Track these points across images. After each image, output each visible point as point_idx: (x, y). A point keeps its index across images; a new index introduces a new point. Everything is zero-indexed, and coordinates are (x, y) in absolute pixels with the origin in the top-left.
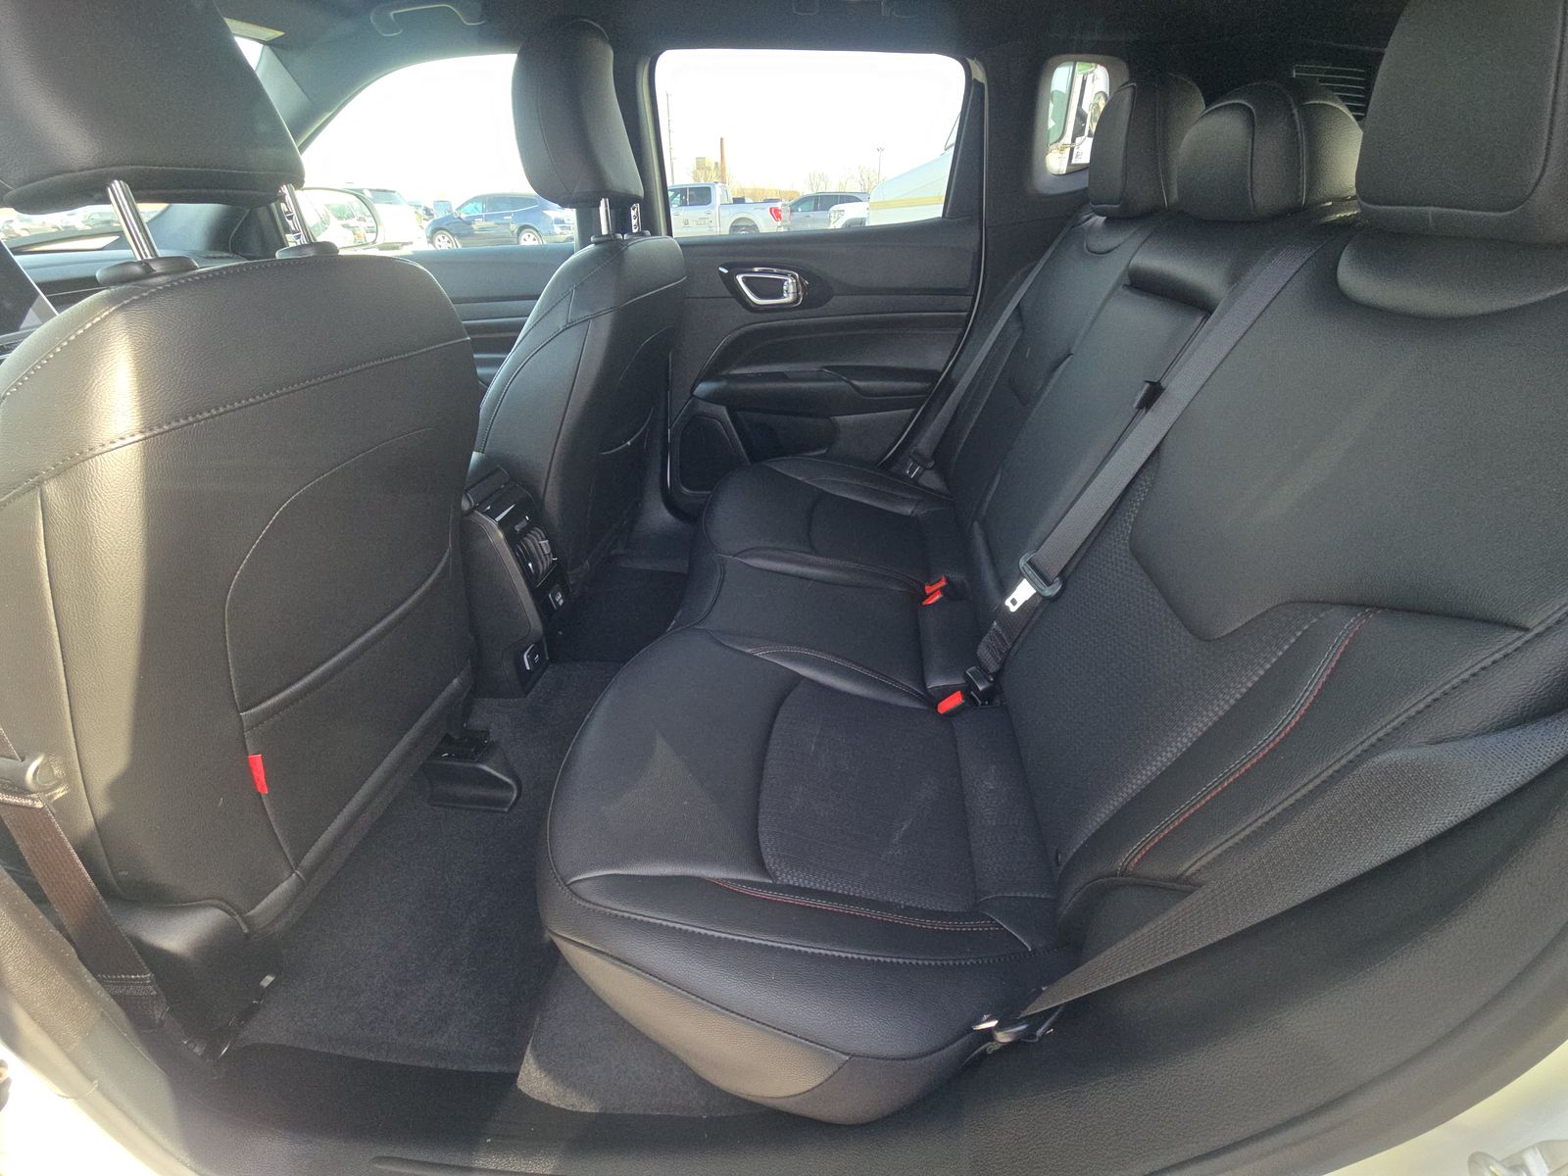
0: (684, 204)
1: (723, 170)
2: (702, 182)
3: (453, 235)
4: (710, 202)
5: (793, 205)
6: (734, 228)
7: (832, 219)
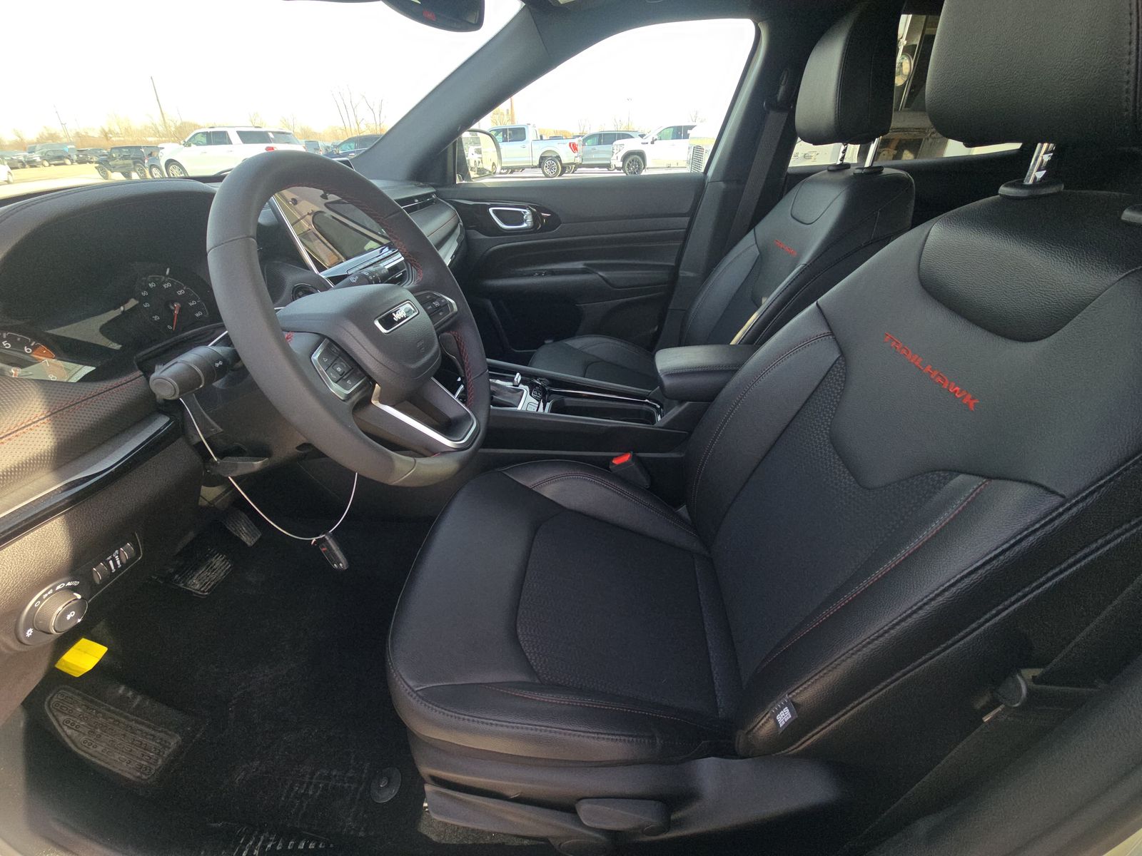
0: (505, 140)
1: (513, 115)
2: (499, 125)
4: (525, 139)
5: (585, 140)
6: (542, 159)
7: (615, 151)
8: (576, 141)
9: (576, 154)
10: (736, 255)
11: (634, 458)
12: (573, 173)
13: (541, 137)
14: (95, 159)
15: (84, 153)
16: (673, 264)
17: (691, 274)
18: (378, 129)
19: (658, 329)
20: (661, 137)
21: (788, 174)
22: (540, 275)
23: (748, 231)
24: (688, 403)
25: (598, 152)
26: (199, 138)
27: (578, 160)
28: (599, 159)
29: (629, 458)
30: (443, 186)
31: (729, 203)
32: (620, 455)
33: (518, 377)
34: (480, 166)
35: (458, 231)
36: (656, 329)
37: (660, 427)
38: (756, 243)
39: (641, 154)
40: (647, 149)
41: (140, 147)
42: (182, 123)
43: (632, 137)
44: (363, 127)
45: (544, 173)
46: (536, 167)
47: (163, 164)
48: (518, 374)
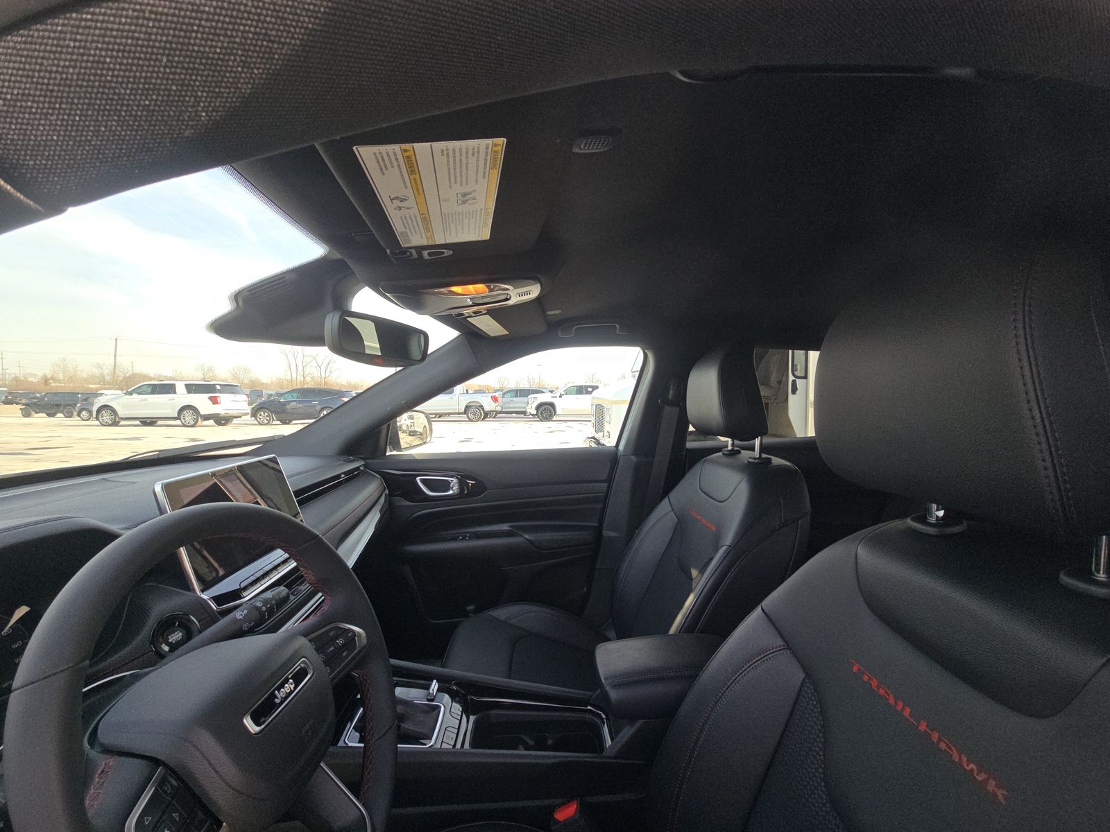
3: (272, 412)
5: (504, 394)
6: (467, 407)
7: (530, 402)
8: (497, 394)
9: (497, 404)
10: (655, 520)
11: (585, 809)
12: (494, 417)
13: (467, 391)
14: (24, 401)
15: (15, 395)
16: (597, 525)
17: (613, 534)
18: (323, 381)
19: (587, 589)
20: (568, 392)
21: (687, 449)
22: (464, 539)
23: (662, 498)
24: (641, 722)
25: (515, 403)
26: (144, 389)
27: (499, 409)
28: (516, 408)
29: (576, 810)
30: (373, 458)
31: (641, 474)
32: (564, 804)
33: (435, 686)
34: (412, 429)
35: (382, 500)
36: (585, 590)
37: (610, 757)
38: (673, 510)
39: (552, 405)
40: (557, 402)
41: (78, 394)
42: (132, 375)
43: (544, 393)
44: (308, 379)
45: (468, 417)
46: (462, 413)
47: (95, 409)
48: (435, 681)
